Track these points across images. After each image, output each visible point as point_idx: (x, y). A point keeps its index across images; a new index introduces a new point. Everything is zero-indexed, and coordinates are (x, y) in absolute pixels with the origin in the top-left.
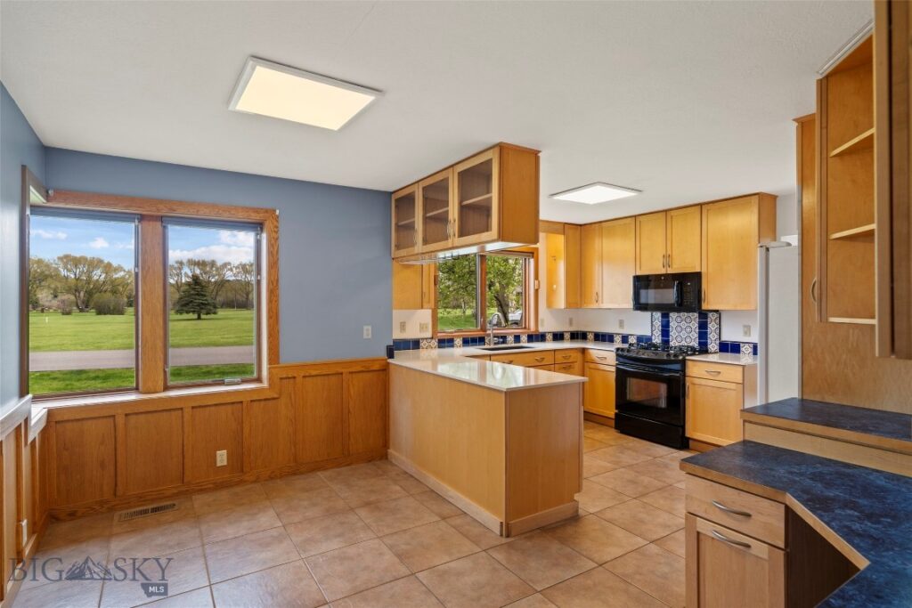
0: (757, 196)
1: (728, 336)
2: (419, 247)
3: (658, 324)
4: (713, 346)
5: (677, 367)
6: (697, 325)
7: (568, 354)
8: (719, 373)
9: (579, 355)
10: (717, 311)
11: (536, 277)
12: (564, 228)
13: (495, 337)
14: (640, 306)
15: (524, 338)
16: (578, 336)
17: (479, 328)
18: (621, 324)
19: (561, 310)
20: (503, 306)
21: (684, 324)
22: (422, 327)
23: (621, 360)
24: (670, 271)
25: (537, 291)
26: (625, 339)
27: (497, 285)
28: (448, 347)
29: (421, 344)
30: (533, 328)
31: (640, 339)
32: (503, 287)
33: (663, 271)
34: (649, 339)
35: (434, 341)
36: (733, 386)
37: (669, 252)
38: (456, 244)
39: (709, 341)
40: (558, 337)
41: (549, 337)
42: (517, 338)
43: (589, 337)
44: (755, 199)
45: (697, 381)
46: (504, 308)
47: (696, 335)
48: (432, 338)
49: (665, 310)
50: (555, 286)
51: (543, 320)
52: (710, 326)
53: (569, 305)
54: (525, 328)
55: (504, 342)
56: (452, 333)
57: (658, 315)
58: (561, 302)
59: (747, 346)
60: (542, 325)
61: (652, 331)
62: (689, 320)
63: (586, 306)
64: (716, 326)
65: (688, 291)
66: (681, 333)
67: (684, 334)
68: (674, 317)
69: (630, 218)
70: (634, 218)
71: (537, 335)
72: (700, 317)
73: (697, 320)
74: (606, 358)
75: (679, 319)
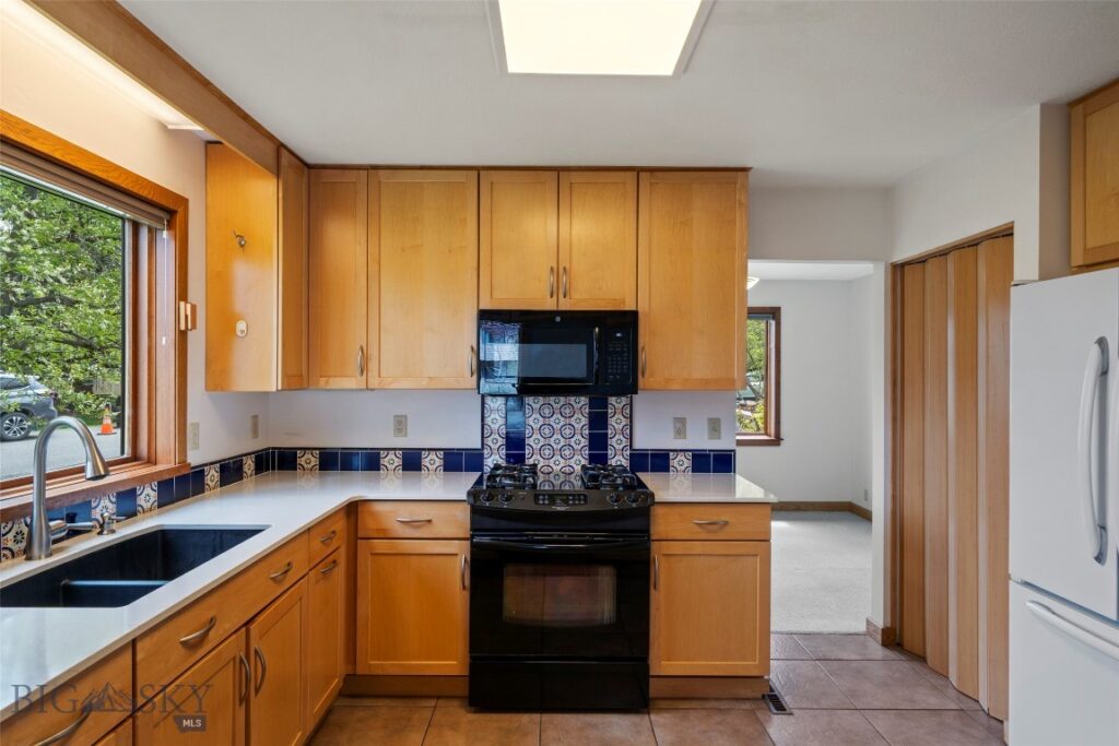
0: (746, 175)
1: (646, 440)
3: (498, 422)
4: (619, 460)
6: (585, 421)
7: (330, 527)
8: (725, 523)
9: (345, 524)
11: (183, 294)
12: (281, 157)
15: (148, 495)
16: (269, 461)
18: (400, 425)
21: (557, 421)
24: (565, 304)
25: (182, 337)
30: (166, 463)
31: (452, 456)
37: (567, 262)
39: (610, 452)
40: (231, 472)
41: (212, 476)
42: (127, 501)
43: (301, 461)
44: (743, 179)
47: (584, 442)
50: (241, 325)
52: (612, 421)
53: (291, 380)
54: (136, 459)
57: (498, 402)
58: (267, 372)
59: (681, 457)
60: (196, 446)
61: (483, 438)
62: (568, 411)
63: (327, 383)
64: (624, 421)
65: (618, 349)
66: (552, 439)
67: (557, 441)
68: (536, 406)
69: (464, 172)
70: (475, 173)
71: (183, 479)
72: (592, 405)
73: (587, 410)
74: (429, 521)
75: (547, 411)
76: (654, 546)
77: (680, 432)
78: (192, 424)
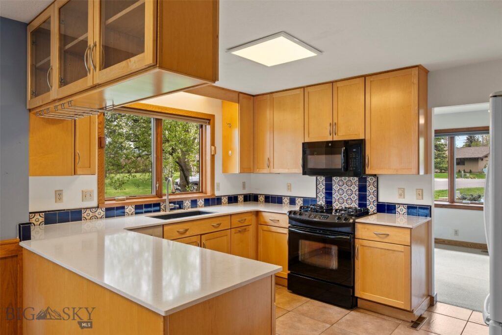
0: (417, 68)
1: (385, 198)
2: (55, 91)
3: (322, 187)
4: (372, 208)
5: (347, 229)
6: (357, 188)
7: (244, 217)
8: (388, 235)
9: (254, 218)
10: (375, 175)
11: (213, 144)
12: (240, 97)
13: (170, 203)
14: (307, 171)
15: (201, 202)
16: (251, 198)
17: (154, 193)
18: (289, 187)
19: (236, 174)
20: (185, 171)
21: (345, 188)
22: (85, 195)
23: (294, 223)
24: (336, 138)
25: (213, 157)
26: (292, 201)
27: (179, 151)
28: (118, 216)
29: (84, 215)
30: (209, 193)
31: (306, 200)
32: (184, 153)
33: (330, 139)
34: (314, 200)
35: (99, 210)
36: (401, 248)
37: (335, 121)
38: (97, 81)
39: (368, 203)
40: (233, 200)
41: (225, 200)
42: (194, 203)
43: (260, 199)
44: (415, 71)
45: (365, 243)
46: (185, 172)
47: (356, 197)
48: (98, 207)
49: (329, 174)
50: (230, 152)
51: (218, 185)
52: (368, 189)
53: (243, 170)
54: (202, 192)
55: (180, 208)
56: (123, 200)
57: (322, 179)
58: (235, 168)
59: (400, 207)
60: (218, 189)
61: (317, 194)
62: (349, 183)
63: (259, 171)
64: (374, 189)
65: (354, 156)
66: (343, 195)
67: (345, 196)
68: (337, 181)
69: (299, 89)
70: (303, 89)
71: (213, 199)
72: (360, 181)
73: (358, 183)
74: (278, 221)
75: (341, 183)
76: (356, 241)
77: (402, 195)
78: (217, 183)
